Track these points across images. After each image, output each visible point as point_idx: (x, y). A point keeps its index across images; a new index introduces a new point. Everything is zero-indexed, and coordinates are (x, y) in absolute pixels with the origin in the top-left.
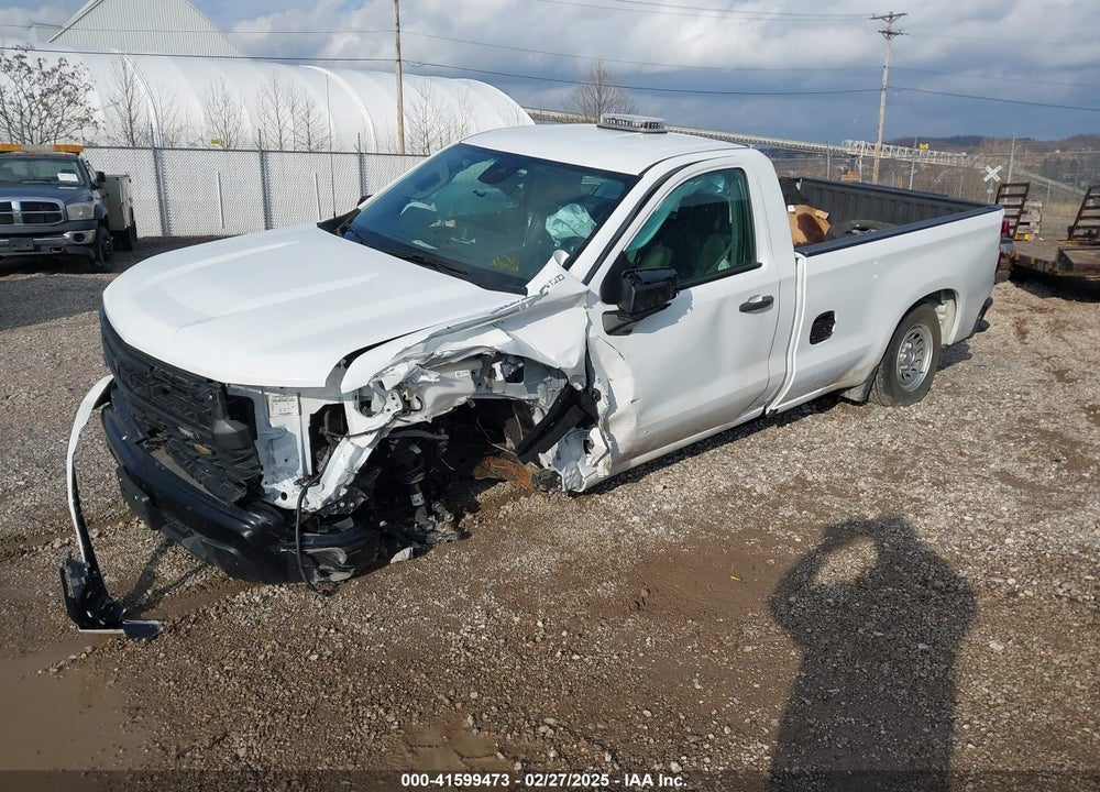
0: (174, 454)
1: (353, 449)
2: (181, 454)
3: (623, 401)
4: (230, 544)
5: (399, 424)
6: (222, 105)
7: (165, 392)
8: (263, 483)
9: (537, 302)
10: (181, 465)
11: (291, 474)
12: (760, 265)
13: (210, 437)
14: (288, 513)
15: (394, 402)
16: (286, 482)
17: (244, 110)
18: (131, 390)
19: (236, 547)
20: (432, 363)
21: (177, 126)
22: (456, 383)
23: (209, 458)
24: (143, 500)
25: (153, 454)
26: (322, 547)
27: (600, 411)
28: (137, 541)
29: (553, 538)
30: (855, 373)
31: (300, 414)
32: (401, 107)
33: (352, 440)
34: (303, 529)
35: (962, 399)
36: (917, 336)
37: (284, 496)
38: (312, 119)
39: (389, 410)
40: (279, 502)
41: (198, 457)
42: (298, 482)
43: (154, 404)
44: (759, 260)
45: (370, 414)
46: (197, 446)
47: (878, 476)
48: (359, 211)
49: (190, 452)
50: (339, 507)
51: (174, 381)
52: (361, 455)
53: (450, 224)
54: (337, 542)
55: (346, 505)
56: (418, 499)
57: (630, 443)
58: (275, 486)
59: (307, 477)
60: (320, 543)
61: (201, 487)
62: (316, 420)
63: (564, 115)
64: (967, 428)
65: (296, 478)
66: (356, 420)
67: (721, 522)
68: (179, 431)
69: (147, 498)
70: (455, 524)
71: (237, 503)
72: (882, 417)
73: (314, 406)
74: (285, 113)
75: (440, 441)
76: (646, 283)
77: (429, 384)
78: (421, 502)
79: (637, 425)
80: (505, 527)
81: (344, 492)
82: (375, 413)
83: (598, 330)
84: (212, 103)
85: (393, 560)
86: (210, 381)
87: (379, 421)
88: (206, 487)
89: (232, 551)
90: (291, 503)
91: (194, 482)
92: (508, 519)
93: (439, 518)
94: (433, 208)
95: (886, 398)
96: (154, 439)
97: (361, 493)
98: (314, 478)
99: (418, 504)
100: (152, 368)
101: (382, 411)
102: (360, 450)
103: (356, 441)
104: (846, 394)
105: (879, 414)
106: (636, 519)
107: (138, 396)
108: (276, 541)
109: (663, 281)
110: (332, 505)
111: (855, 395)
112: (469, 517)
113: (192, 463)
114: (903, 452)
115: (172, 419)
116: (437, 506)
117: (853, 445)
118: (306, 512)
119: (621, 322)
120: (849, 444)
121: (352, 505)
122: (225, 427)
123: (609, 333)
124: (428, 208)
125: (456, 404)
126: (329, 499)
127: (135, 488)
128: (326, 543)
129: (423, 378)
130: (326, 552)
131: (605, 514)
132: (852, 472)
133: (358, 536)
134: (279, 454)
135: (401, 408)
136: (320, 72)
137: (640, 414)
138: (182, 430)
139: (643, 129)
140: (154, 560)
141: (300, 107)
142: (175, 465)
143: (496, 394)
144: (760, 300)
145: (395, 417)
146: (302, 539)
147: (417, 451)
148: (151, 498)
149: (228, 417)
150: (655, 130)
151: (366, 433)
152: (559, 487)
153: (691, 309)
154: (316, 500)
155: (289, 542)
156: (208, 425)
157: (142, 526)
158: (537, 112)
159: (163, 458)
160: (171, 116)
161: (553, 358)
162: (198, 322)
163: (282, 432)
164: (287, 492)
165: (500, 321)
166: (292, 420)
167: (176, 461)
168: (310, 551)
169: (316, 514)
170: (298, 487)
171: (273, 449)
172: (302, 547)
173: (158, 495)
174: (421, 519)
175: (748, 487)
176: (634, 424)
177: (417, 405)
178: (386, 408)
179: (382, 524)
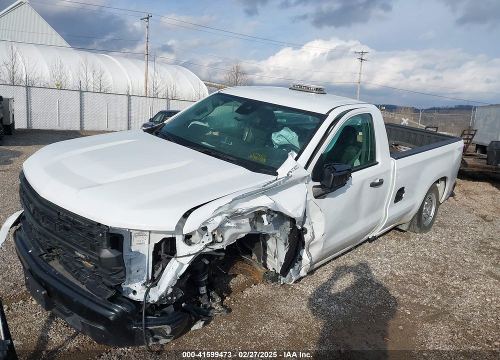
0: (65, 264)
1: (178, 265)
2: (70, 264)
3: (318, 235)
4: (101, 324)
5: (207, 250)
6: (59, 69)
7: (67, 229)
8: (123, 284)
9: (287, 181)
10: (69, 272)
11: (140, 280)
12: (378, 163)
13: (97, 259)
14: (138, 304)
15: (208, 238)
16: (137, 284)
17: (70, 72)
18: (41, 225)
19: (104, 326)
20: (235, 216)
21: (36, 77)
22: (242, 226)
23: (92, 270)
24: (43, 293)
25: (51, 263)
26: (157, 325)
27: (306, 240)
28: (32, 313)
29: (278, 312)
30: (407, 217)
31: (149, 243)
32: (146, 76)
33: (178, 259)
34: (147, 314)
35: (447, 230)
36: (430, 198)
37: (135, 292)
38: (103, 78)
39: (203, 242)
40: (131, 296)
41: (83, 268)
42: (144, 284)
43: (56, 235)
44: (377, 161)
45: (190, 244)
46: (84, 262)
47: (431, 273)
48: (165, 124)
49: (77, 265)
50: (167, 299)
51: (74, 223)
52: (182, 268)
53: (216, 134)
54: (166, 322)
55: (172, 298)
56: (203, 290)
57: (318, 257)
58: (129, 286)
59: (148, 281)
60: (156, 323)
61: (84, 287)
62: (157, 247)
63: (220, 85)
64: (458, 245)
65: (143, 282)
66: (182, 248)
67: (364, 301)
68: (74, 253)
69: (46, 292)
70: (221, 304)
71: (109, 299)
72: (418, 239)
73: (157, 239)
74: (90, 74)
75: (220, 256)
76: (339, 172)
77: (229, 227)
78: (205, 292)
79: (323, 246)
80: (249, 305)
81: (170, 290)
82: (194, 243)
83: (311, 196)
84: (54, 66)
85: (193, 329)
86: (99, 224)
87: (196, 248)
88: (87, 287)
89: (101, 328)
90: (139, 297)
91: (78, 283)
92: (249, 300)
93: (214, 300)
94: (207, 125)
95: (417, 229)
96: (51, 254)
97: (180, 291)
98: (154, 281)
99: (203, 293)
100: (59, 213)
101: (199, 243)
102: (182, 265)
103: (180, 260)
104: (400, 227)
105: (416, 237)
106: (320, 300)
107: (46, 229)
108: (130, 322)
109: (346, 170)
110: (164, 299)
111: (404, 228)
112: (228, 299)
113: (78, 272)
114: (438, 260)
115: (70, 245)
116: (212, 293)
117: (411, 255)
118: (148, 303)
119: (324, 192)
120: (409, 254)
121: (175, 298)
122: (106, 253)
123: (316, 197)
124: (204, 125)
125: (238, 238)
126: (162, 295)
127: (37, 285)
128: (160, 322)
129: (227, 224)
130: (160, 328)
131: (302, 297)
132: (416, 270)
133: (177, 318)
134: (134, 268)
135: (211, 241)
136: (108, 58)
137: (325, 242)
138: (77, 253)
139: (314, 91)
140: (46, 329)
141: (97, 72)
142: (66, 272)
143: (258, 232)
144: (377, 181)
145: (206, 246)
146: (146, 320)
147: (207, 262)
148: (48, 291)
149: (110, 248)
150: (321, 92)
151: (188, 256)
152: (279, 281)
153: (352, 185)
154: (155, 296)
155: (138, 322)
156: (95, 251)
157: (34, 302)
158: (209, 83)
159: (57, 266)
160: (34, 72)
161: (290, 212)
162: (91, 187)
163: (138, 253)
164: (137, 290)
165: (267, 191)
166: (143, 247)
167: (66, 269)
168: (150, 328)
169: (155, 304)
170: (144, 287)
171: (130, 265)
172: (146, 325)
173: (52, 289)
174: (204, 301)
175: (369, 279)
176: (321, 247)
177: (220, 239)
178: (202, 241)
179: (183, 305)
